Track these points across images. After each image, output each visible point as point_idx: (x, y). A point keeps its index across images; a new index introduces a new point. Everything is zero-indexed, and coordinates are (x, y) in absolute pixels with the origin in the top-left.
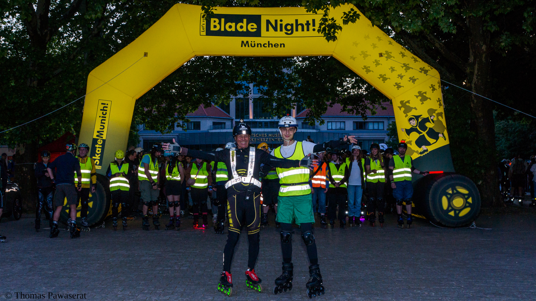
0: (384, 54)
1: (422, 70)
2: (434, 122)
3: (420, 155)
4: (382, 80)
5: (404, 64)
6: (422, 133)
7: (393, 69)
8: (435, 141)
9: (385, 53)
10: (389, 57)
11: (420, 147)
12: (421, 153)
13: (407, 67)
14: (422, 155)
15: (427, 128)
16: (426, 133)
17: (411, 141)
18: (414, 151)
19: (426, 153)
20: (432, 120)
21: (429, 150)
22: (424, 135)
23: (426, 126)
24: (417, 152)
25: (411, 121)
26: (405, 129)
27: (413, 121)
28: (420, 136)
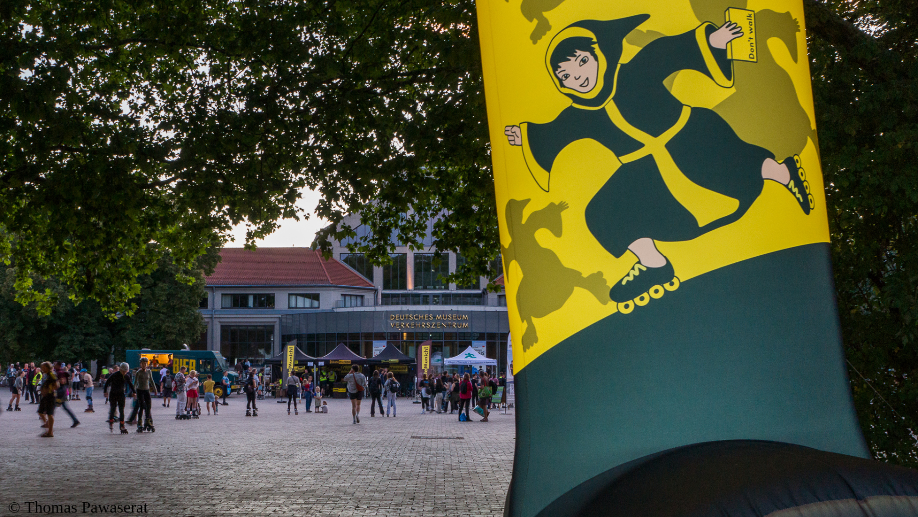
2: (735, 67)
3: (612, 308)
6: (640, 145)
8: (731, 205)
11: (617, 247)
12: (620, 293)
14: (626, 308)
15: (677, 107)
16: (669, 146)
17: (562, 206)
18: (574, 278)
19: (657, 292)
20: (720, 55)
21: (684, 272)
22: (650, 158)
23: (674, 92)
24: (594, 282)
25: (570, 66)
26: (524, 127)
27: (584, 61)
28: (624, 167)
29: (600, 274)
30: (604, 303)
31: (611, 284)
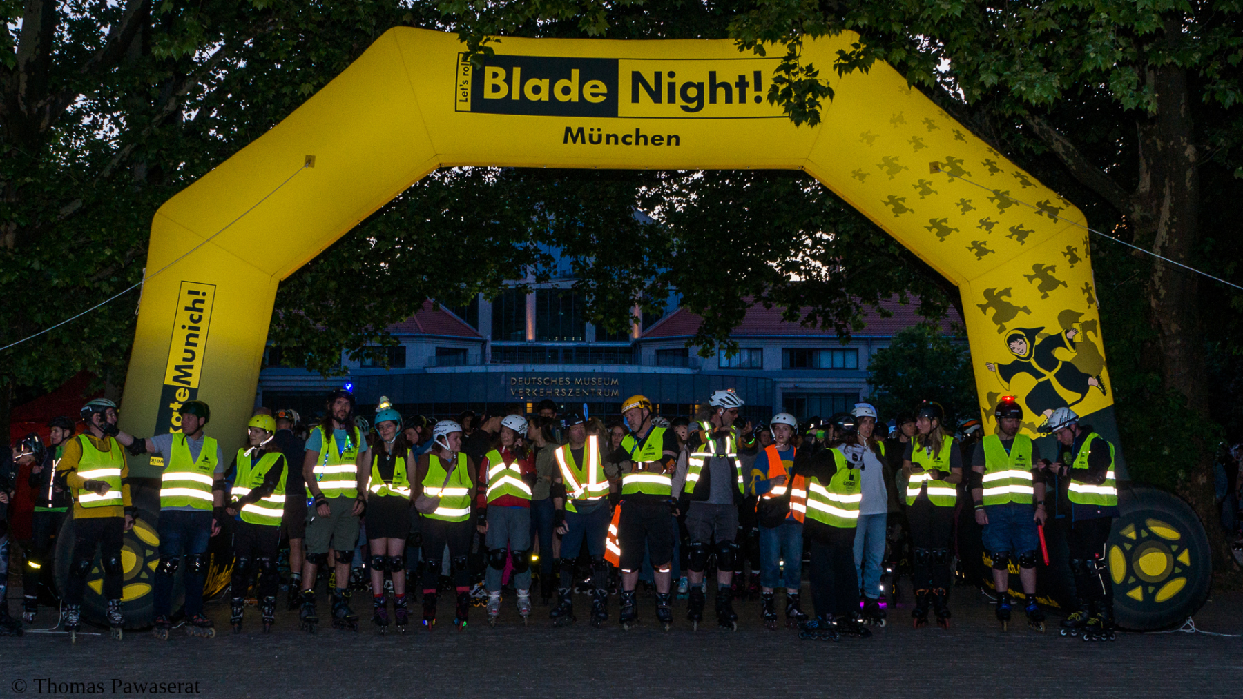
0: (943, 166)
1: (1043, 207)
2: (1077, 345)
4: (938, 234)
5: (996, 192)
6: (1045, 375)
7: (966, 206)
8: (1079, 396)
9: (946, 162)
10: (956, 171)
11: (1039, 414)
12: (1041, 429)
13: (1004, 201)
14: (1043, 434)
15: (1057, 361)
20: (1071, 341)
22: (1048, 381)
23: (1056, 356)
25: (1014, 344)
26: (996, 365)
27: (1021, 343)
28: (1039, 383)
29: (1033, 423)
30: (1035, 433)
31: (1037, 426)
